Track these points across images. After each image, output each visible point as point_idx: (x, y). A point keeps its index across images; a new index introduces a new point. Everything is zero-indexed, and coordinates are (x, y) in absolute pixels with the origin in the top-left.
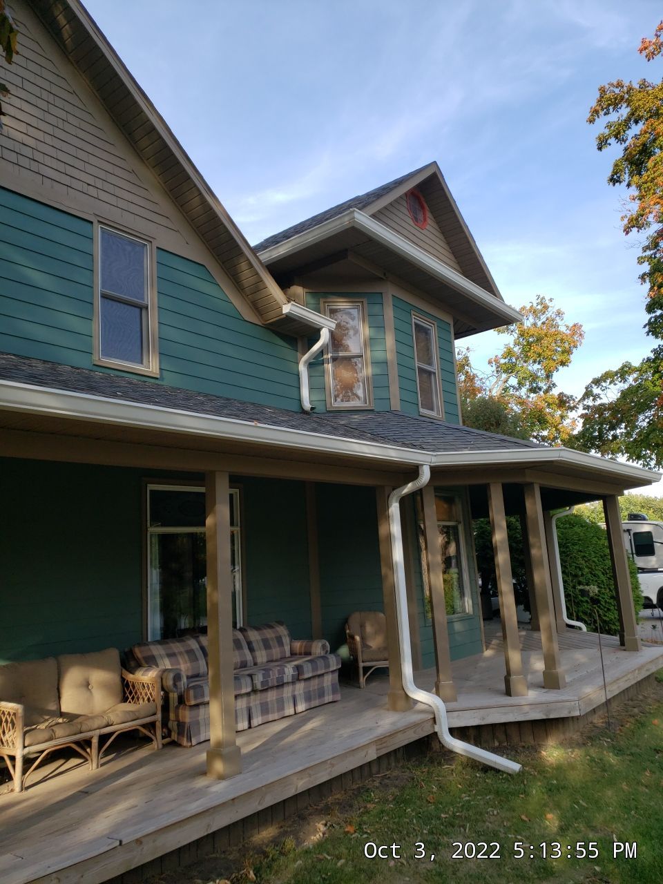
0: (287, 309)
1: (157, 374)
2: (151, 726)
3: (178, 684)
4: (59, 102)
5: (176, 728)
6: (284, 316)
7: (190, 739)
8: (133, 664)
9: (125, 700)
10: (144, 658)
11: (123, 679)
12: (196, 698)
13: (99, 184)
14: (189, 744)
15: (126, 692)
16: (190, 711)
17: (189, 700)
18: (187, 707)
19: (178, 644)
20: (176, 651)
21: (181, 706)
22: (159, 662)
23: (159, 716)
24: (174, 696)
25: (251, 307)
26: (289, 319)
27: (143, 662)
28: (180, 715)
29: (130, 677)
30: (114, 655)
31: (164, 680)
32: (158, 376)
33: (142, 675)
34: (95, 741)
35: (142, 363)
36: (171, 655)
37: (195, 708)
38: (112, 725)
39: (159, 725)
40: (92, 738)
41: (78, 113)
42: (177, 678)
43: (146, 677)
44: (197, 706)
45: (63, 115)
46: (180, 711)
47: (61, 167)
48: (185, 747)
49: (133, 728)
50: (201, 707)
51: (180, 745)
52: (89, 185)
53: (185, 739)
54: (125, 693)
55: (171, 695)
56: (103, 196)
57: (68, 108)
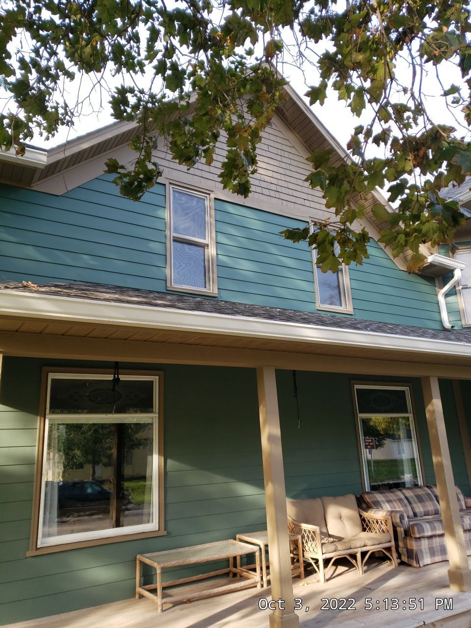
0: (430, 259)
1: (352, 312)
2: (389, 549)
3: (403, 521)
4: (286, 155)
5: (405, 552)
6: (429, 264)
7: (418, 562)
8: (364, 506)
9: (364, 530)
10: (373, 502)
11: (361, 516)
12: (419, 533)
13: (310, 198)
14: (418, 566)
15: (365, 525)
16: (416, 541)
17: (414, 533)
18: (414, 539)
19: (391, 494)
20: (392, 499)
21: (408, 538)
22: (383, 505)
23: (393, 543)
24: (401, 530)
25: (403, 261)
26: (432, 265)
27: (372, 505)
28: (408, 544)
29: (366, 515)
30: (352, 499)
31: (393, 519)
32: (353, 313)
33: (374, 513)
34: (359, 556)
35: (341, 306)
36: (389, 501)
37: (418, 540)
38: (366, 546)
39: (393, 549)
40: (356, 553)
41: (296, 158)
42: (402, 518)
43: (376, 515)
44: (419, 538)
45: (288, 161)
46: (408, 541)
47: (290, 192)
48: (414, 567)
49: (379, 550)
50: (422, 539)
51: (410, 565)
52: (305, 199)
53: (415, 562)
54: (363, 525)
55: (398, 529)
56: (313, 205)
57: (291, 156)
